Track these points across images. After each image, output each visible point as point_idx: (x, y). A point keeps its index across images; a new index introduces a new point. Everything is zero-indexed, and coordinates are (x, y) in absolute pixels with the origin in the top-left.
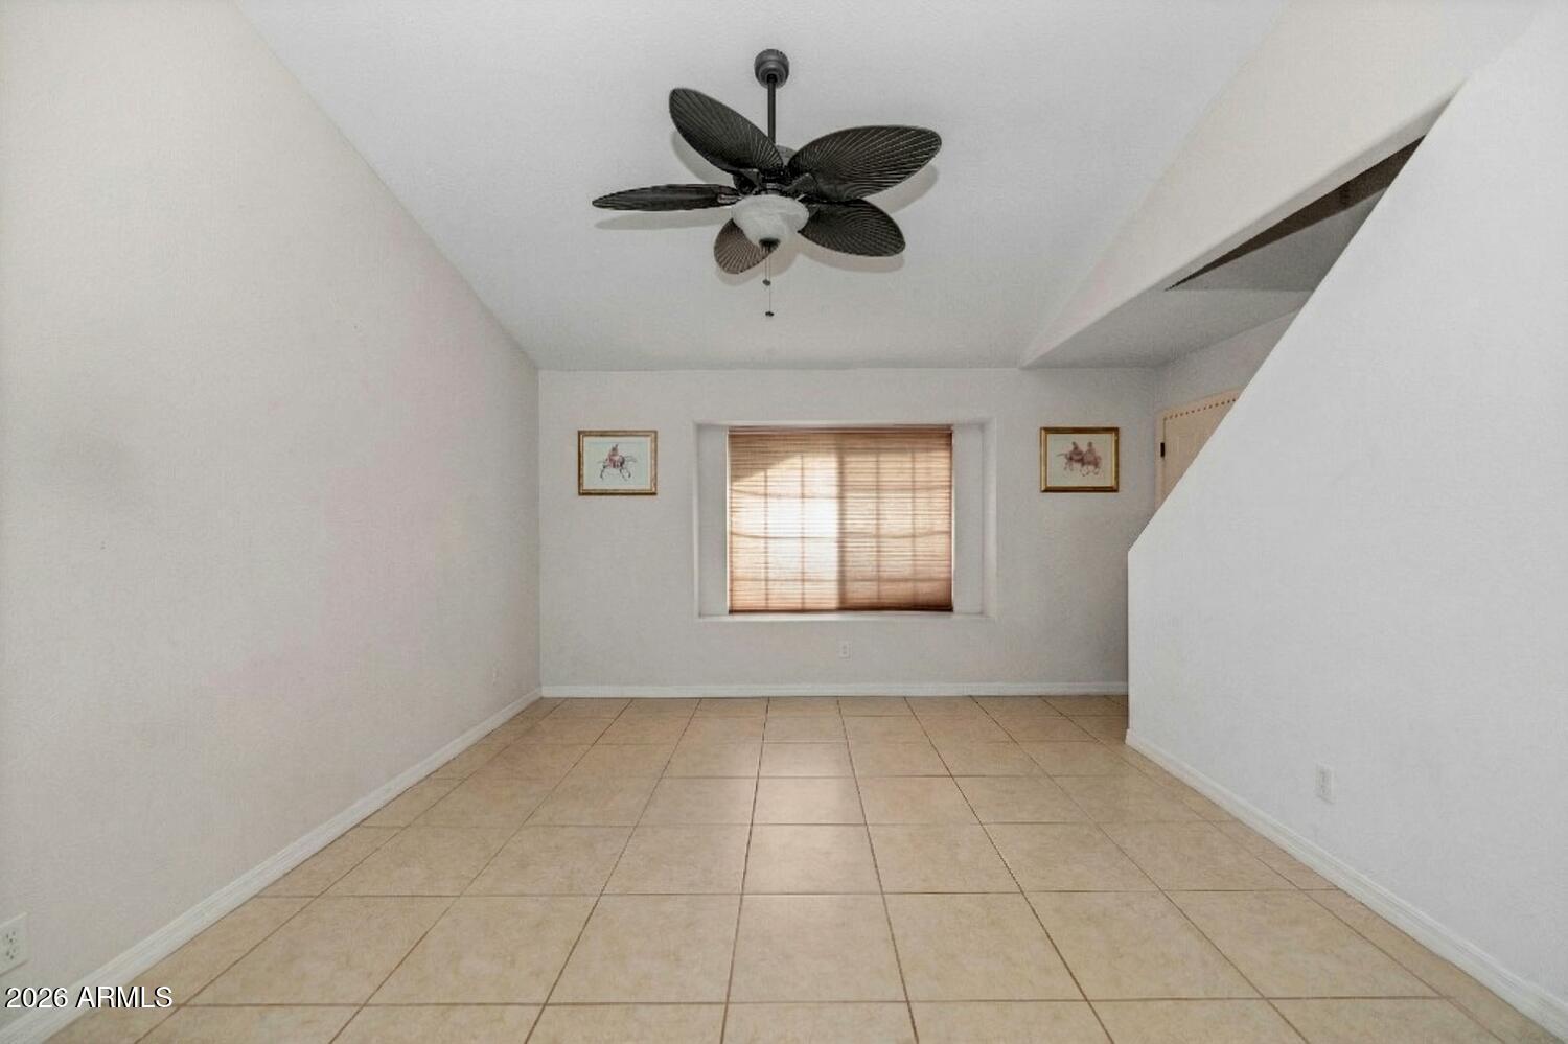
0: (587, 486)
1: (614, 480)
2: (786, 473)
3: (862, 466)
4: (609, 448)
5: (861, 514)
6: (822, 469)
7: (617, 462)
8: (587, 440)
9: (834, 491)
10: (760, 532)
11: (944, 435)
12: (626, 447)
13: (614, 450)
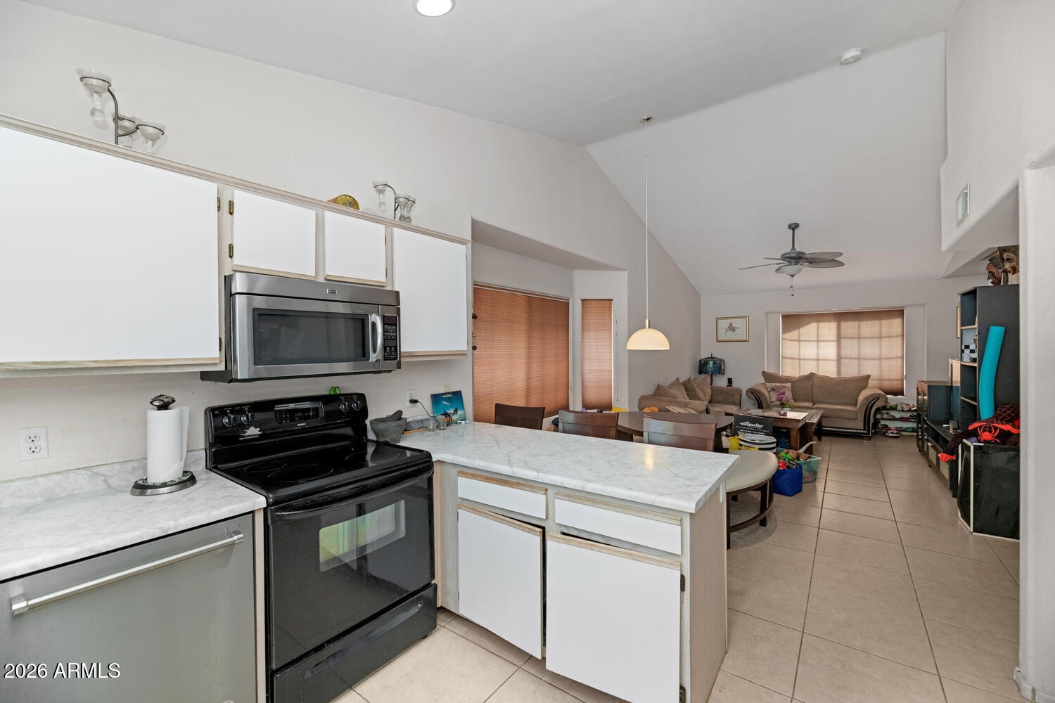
0: (720, 339)
1: (730, 336)
2: (810, 329)
3: (849, 327)
4: (729, 323)
5: (850, 348)
6: (829, 329)
7: (731, 328)
8: (719, 321)
9: (835, 338)
10: (797, 357)
11: (900, 313)
12: (735, 323)
13: (731, 324)
